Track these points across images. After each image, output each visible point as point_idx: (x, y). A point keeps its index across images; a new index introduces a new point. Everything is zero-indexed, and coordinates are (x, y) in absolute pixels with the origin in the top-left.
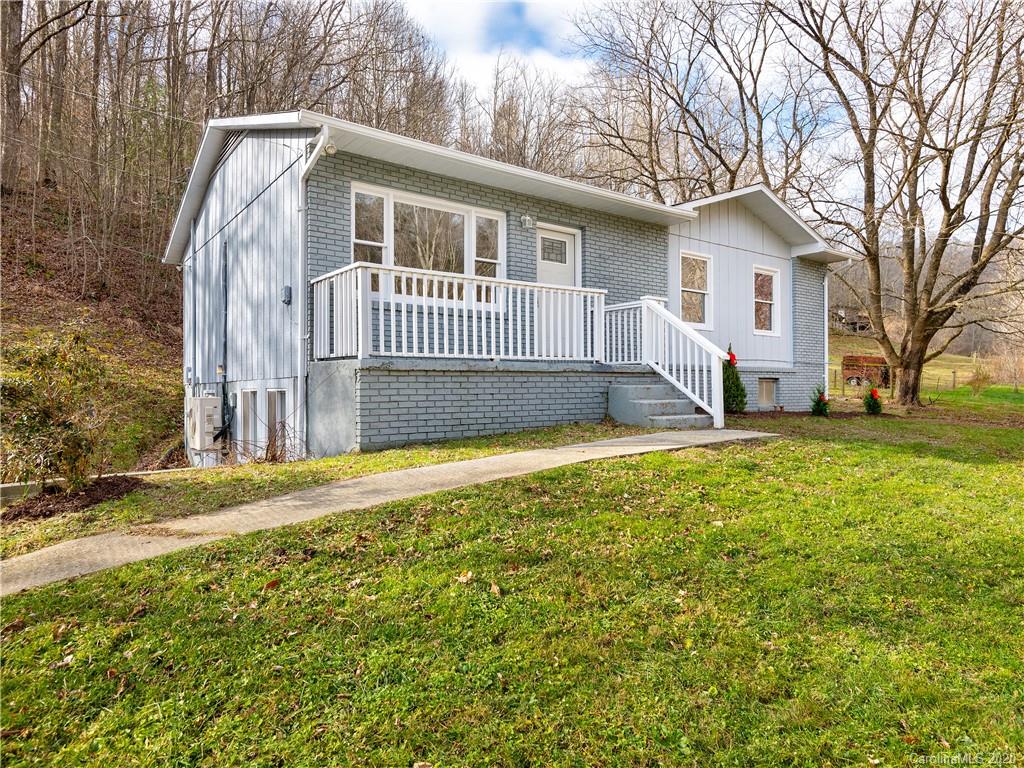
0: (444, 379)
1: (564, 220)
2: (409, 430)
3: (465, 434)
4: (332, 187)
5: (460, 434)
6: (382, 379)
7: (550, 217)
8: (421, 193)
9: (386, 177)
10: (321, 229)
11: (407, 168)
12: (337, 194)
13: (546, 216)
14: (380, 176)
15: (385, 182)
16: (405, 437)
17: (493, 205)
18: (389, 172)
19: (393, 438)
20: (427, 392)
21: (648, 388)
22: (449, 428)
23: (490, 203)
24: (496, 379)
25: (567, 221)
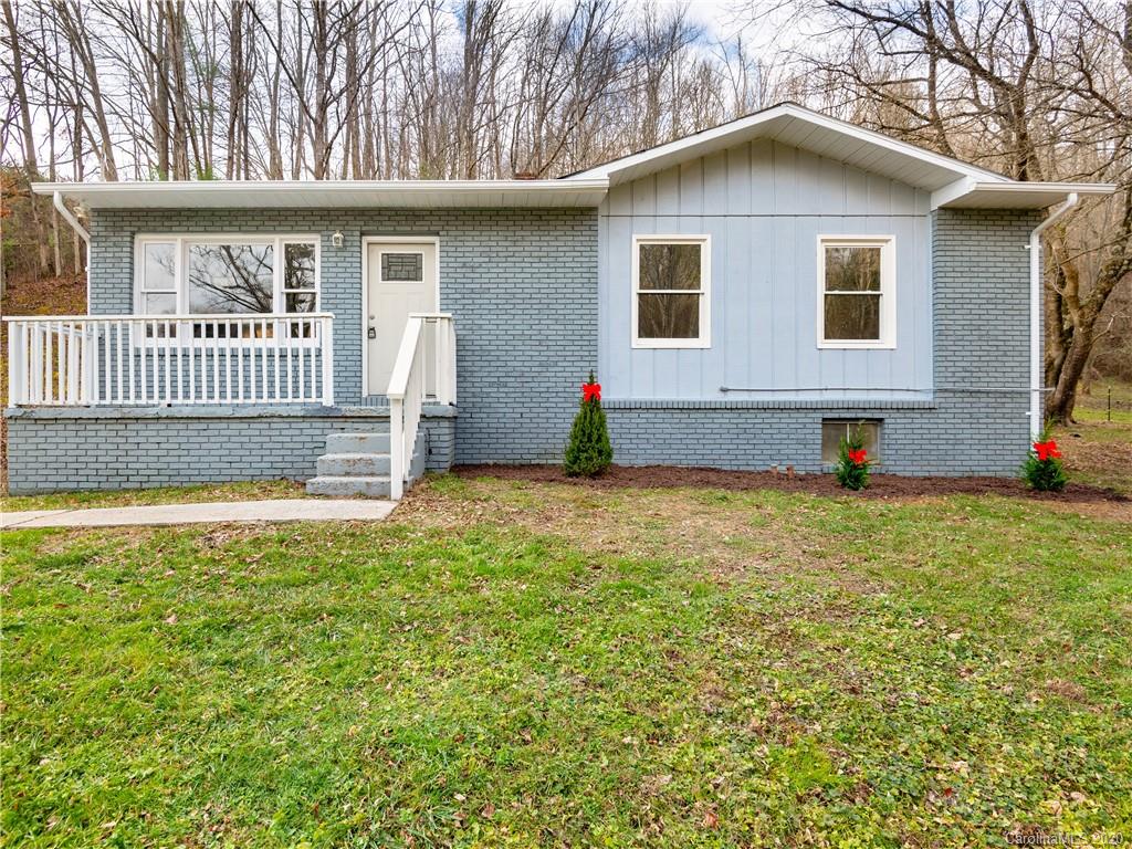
0: (97, 427)
1: (402, 228)
2: (58, 478)
3: (123, 485)
4: (111, 244)
5: (117, 485)
6: (29, 428)
7: (380, 229)
8: (206, 231)
9: (166, 224)
10: (100, 286)
11: (189, 210)
12: (116, 249)
13: (375, 228)
14: (160, 224)
15: (165, 229)
16: (54, 485)
17: (297, 228)
18: (169, 218)
19: (41, 485)
20: (77, 440)
21: (361, 438)
22: (104, 479)
23: (292, 226)
24: (163, 427)
25: (409, 229)
